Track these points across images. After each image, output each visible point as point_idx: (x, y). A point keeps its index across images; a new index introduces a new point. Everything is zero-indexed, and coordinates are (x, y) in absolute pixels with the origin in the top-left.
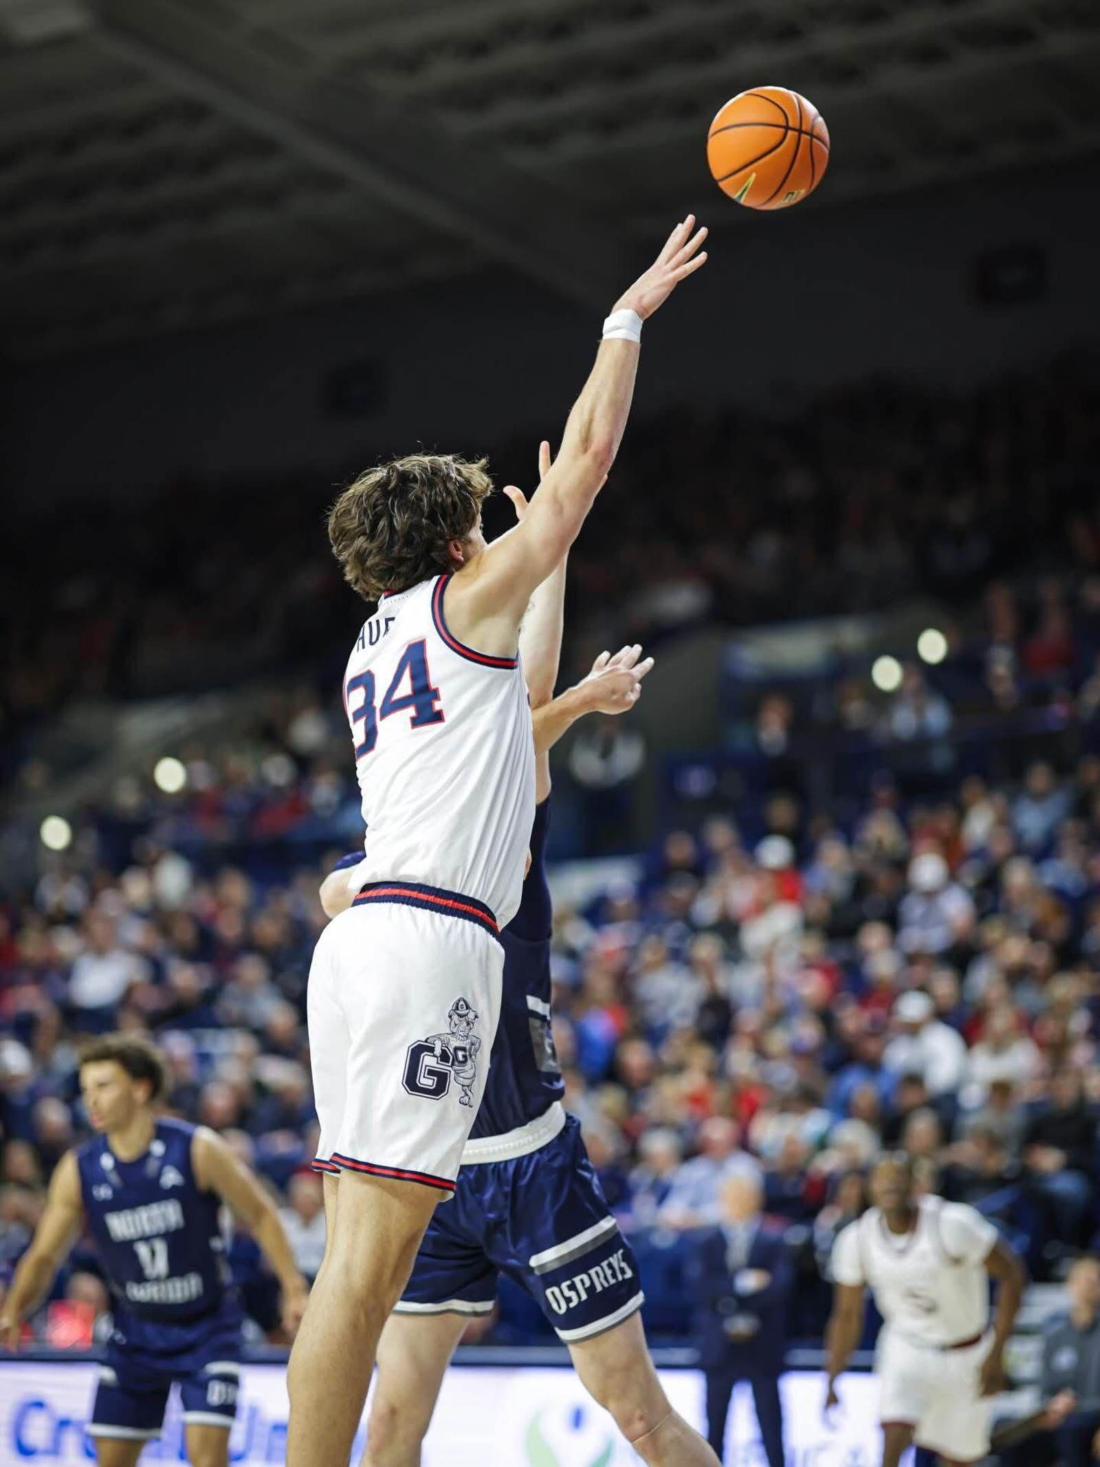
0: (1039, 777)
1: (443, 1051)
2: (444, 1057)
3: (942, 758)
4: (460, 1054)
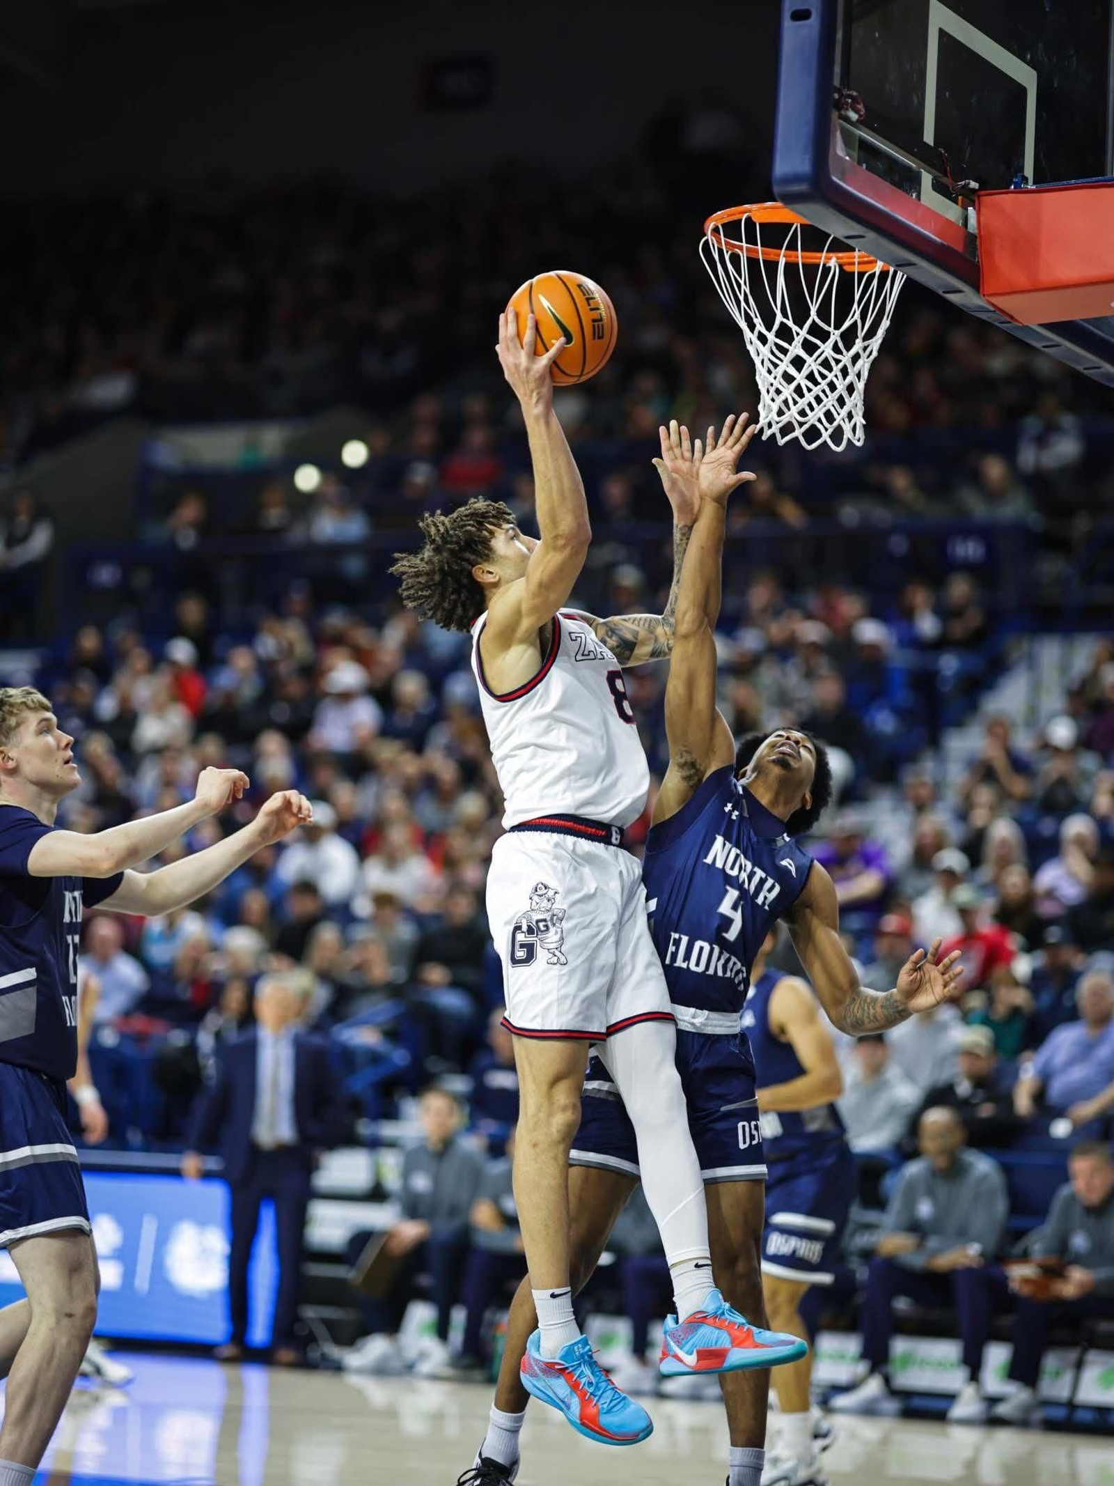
3: (355, 568)
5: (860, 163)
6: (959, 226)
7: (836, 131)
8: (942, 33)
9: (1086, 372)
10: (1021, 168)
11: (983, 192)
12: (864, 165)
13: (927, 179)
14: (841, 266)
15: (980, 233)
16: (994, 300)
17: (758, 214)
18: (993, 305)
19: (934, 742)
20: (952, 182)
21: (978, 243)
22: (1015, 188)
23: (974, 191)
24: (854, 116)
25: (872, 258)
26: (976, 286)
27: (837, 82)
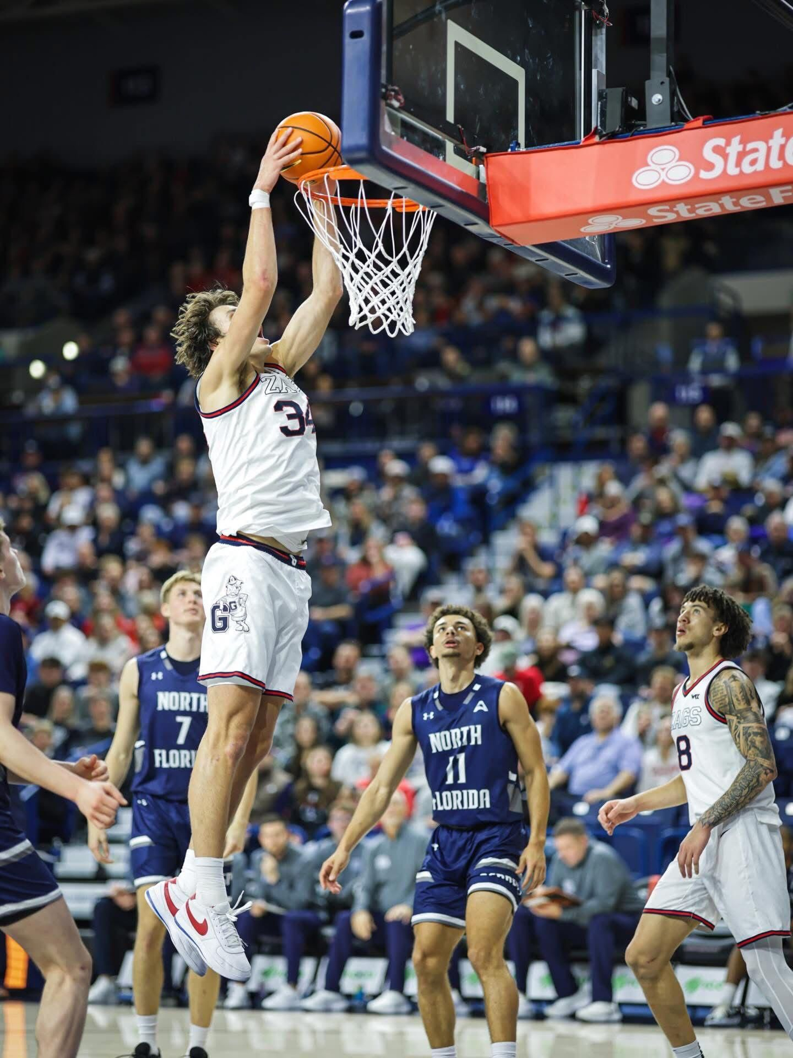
0: (144, 446)
1: (224, 606)
2: (225, 609)
3: (74, 431)
4: (233, 605)
5: (402, 137)
6: (473, 178)
7: (384, 115)
8: (457, 45)
9: (566, 277)
10: (516, 137)
11: (489, 155)
12: (405, 138)
13: (450, 146)
14: (394, 209)
15: (488, 183)
16: (500, 229)
17: (334, 174)
18: (499, 232)
19: (486, 541)
20: (467, 148)
21: (487, 189)
22: (511, 151)
23: (483, 154)
24: (396, 104)
25: (415, 202)
26: (487, 220)
27: (383, 80)
